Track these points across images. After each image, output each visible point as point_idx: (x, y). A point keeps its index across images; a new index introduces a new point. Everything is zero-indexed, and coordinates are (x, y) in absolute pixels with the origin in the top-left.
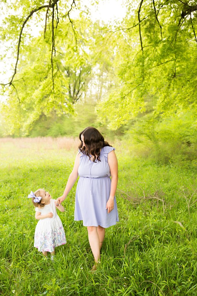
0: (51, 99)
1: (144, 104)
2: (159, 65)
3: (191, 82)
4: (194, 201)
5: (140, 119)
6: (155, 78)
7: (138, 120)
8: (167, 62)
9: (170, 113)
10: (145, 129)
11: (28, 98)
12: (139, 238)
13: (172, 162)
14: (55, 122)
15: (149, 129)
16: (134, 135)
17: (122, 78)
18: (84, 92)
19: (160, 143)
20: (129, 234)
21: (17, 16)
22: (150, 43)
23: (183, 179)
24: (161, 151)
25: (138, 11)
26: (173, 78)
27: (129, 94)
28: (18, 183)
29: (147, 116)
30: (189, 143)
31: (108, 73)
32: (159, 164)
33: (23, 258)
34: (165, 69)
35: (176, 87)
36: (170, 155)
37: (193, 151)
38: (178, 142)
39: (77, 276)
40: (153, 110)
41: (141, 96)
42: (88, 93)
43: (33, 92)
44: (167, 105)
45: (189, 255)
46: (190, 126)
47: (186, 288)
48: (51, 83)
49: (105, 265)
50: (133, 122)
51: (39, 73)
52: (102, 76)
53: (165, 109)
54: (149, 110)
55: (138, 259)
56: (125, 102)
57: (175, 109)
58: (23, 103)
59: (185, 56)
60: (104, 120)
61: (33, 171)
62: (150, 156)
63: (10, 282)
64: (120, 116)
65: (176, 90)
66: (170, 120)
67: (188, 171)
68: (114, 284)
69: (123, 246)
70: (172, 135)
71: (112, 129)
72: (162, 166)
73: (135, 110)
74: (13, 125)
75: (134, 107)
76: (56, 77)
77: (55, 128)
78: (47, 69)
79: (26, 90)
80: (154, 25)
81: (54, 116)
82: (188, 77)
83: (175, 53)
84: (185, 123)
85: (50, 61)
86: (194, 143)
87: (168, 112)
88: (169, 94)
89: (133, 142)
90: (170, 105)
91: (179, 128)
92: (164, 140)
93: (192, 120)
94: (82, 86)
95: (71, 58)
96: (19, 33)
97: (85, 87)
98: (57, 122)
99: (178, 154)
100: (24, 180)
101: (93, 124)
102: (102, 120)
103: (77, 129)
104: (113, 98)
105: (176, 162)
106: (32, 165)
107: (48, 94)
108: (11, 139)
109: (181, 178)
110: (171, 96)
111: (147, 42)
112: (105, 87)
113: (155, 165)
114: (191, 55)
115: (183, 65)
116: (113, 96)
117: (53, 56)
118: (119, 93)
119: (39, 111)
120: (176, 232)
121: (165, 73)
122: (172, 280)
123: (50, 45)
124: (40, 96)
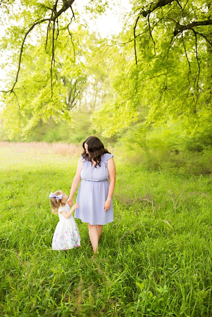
0: (50, 106)
1: (137, 114)
2: (152, 78)
3: (181, 95)
4: (180, 204)
5: (132, 128)
6: (147, 90)
7: (130, 129)
8: (159, 76)
9: (160, 123)
10: (137, 137)
11: (28, 105)
12: (131, 233)
13: (161, 169)
14: (50, 129)
15: (141, 138)
16: (127, 143)
17: (117, 89)
18: (79, 100)
19: (151, 151)
20: (123, 230)
21: (19, 27)
22: (144, 57)
23: (171, 184)
24: (152, 158)
25: (134, 27)
26: (164, 90)
27: (123, 104)
28: (18, 185)
29: (138, 125)
30: (177, 152)
31: (102, 83)
32: (149, 170)
33: (29, 249)
34: (157, 83)
35: (167, 99)
36: (160, 162)
37: (181, 159)
38: (167, 150)
39: (79, 263)
40: (145, 120)
41: (135, 107)
42: (83, 101)
43: (33, 100)
44: (158, 116)
45: (174, 248)
46: (178, 136)
47: (171, 273)
48: (49, 91)
49: (103, 255)
50: (125, 130)
51: (39, 82)
52: (97, 85)
53: (156, 119)
54: (141, 119)
55: (130, 250)
56: (119, 111)
57: (165, 120)
58: (22, 109)
59: (176, 71)
60: (99, 128)
61: (31, 174)
62: (141, 162)
63: (21, 268)
64: (114, 125)
65: (166, 102)
66: (160, 130)
67: (175, 177)
68: (111, 269)
69: (117, 240)
70: (162, 144)
71: (106, 136)
72: (152, 172)
73: (128, 119)
74: (13, 130)
75: (127, 117)
76: (55, 86)
77: (50, 134)
78: (46, 78)
79: (26, 97)
80: (149, 41)
81: (49, 122)
82: (178, 90)
83: (167, 68)
84: (174, 132)
85: (50, 71)
86: (182, 151)
87: (159, 122)
88: (160, 105)
89: (125, 149)
90: (161, 116)
91: (168, 137)
92: (155, 148)
93: (181, 130)
94: (78, 94)
95: (69, 69)
96: (21, 44)
97: (80, 95)
98: (52, 129)
99: (166, 161)
100: (23, 182)
101: (87, 131)
102: (97, 128)
103: (71, 136)
104: (108, 108)
105: (165, 168)
106: (31, 169)
107: (46, 102)
108: (7, 143)
109: (169, 183)
110: (162, 107)
111: (141, 57)
112: (99, 96)
113: (146, 171)
114: (182, 69)
115: (173, 79)
116: (108, 106)
117: (52, 66)
118: (114, 103)
119: (37, 117)
120: (164, 229)
121: (158, 86)
122: (159, 267)
123: (50, 56)
124: (39, 103)
